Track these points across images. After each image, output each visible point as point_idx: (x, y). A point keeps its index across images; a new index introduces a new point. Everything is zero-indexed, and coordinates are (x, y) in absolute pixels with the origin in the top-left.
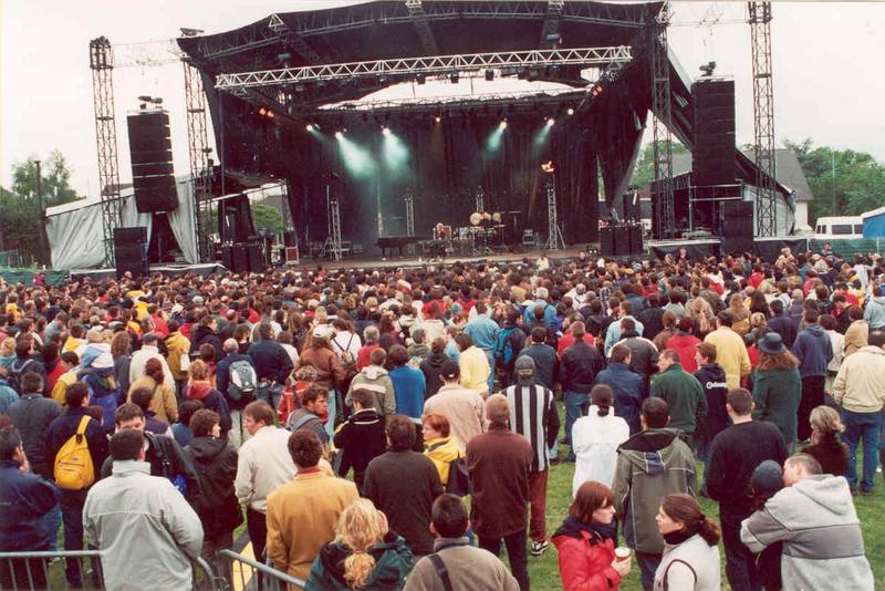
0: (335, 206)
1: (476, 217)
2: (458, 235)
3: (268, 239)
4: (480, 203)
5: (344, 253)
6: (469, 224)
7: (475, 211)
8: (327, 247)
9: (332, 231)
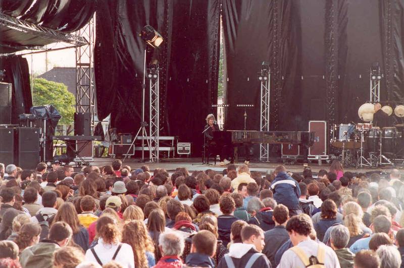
0: (154, 81)
1: (367, 110)
2: (337, 134)
3: (49, 121)
4: (374, 89)
5: (162, 154)
6: (355, 119)
7: (366, 100)
8: (138, 143)
9: (147, 120)
